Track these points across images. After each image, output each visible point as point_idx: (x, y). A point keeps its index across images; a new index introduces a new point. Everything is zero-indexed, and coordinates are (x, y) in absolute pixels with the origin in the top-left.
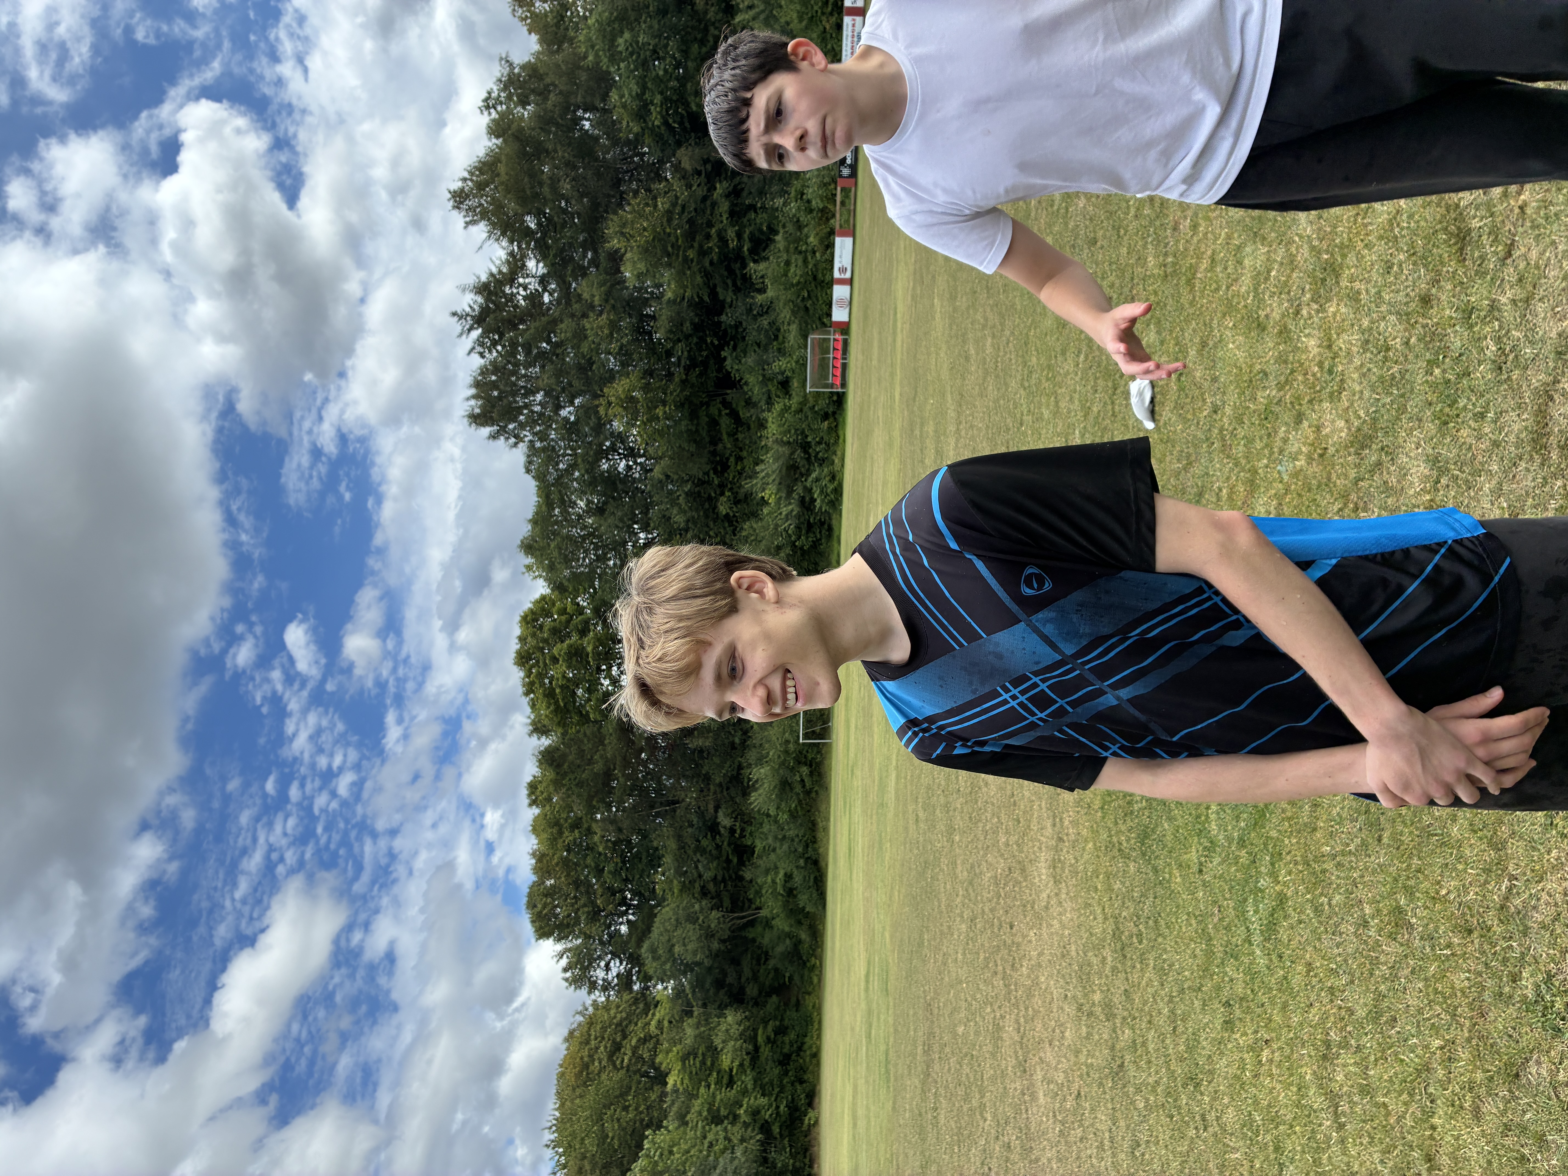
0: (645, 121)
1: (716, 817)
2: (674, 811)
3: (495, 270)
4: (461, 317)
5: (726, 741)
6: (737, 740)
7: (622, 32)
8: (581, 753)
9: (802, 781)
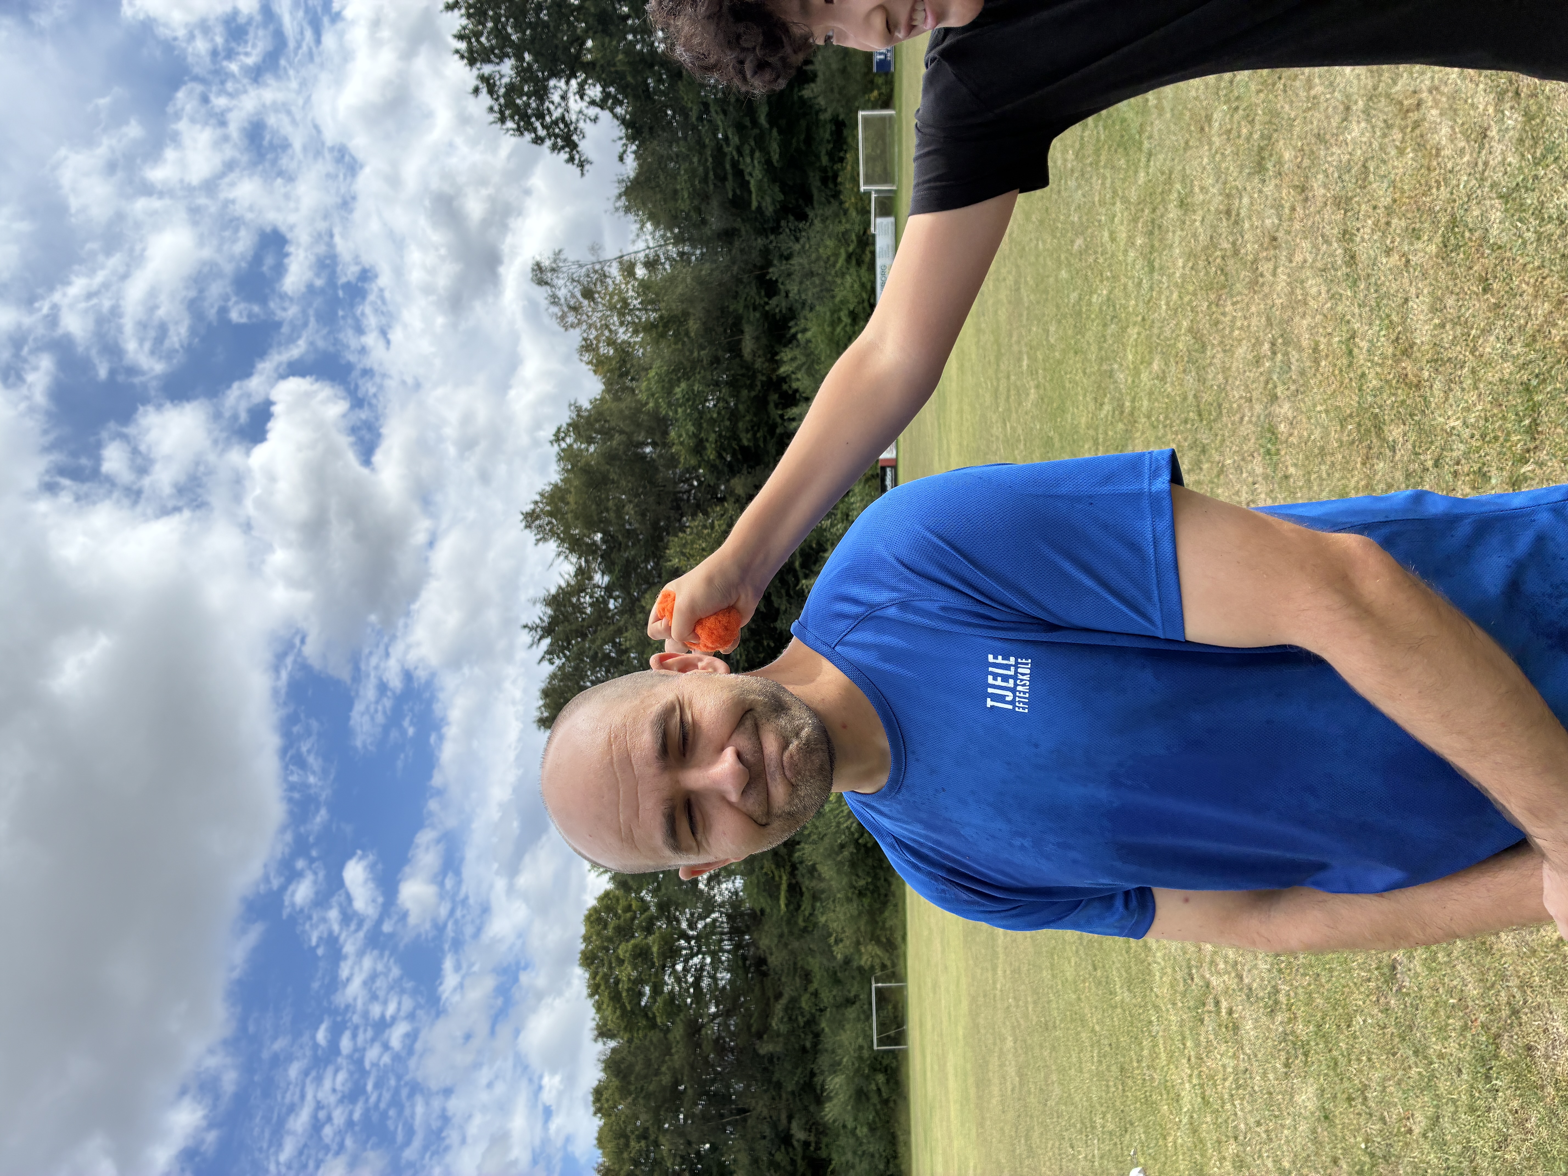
0: (701, 456)
1: (789, 1129)
2: (745, 1120)
3: (563, 585)
4: (531, 629)
5: (797, 1046)
6: (808, 1045)
7: (679, 380)
8: (648, 1063)
9: (879, 1090)
